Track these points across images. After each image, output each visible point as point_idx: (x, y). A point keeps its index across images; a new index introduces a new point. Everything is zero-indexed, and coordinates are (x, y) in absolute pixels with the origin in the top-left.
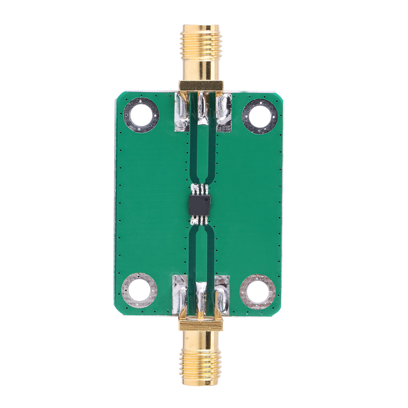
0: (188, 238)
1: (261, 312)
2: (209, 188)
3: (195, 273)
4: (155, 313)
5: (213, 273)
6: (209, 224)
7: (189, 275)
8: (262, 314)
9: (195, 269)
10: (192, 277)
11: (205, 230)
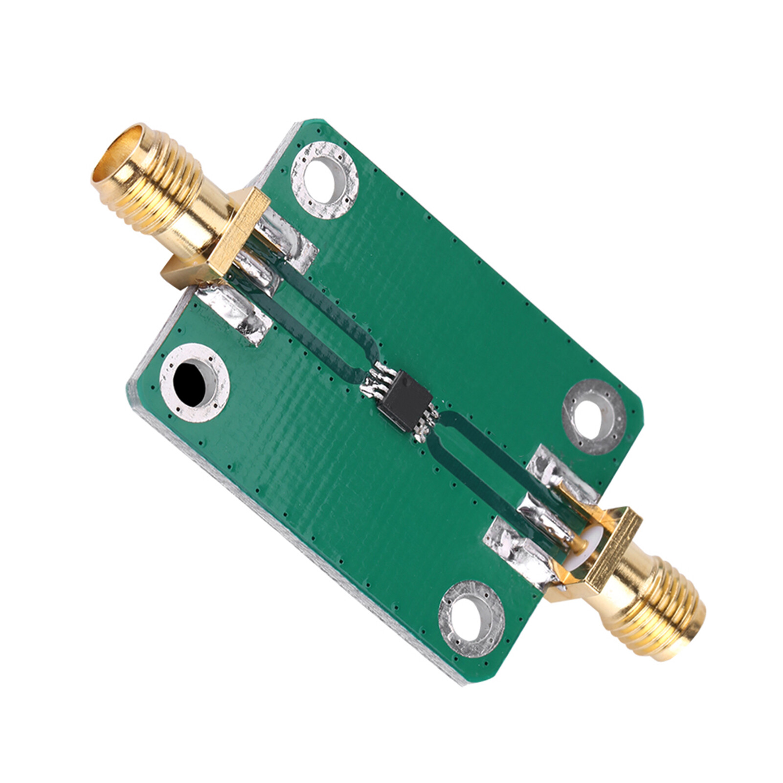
0: (441, 466)
1: (629, 437)
2: (385, 363)
3: (502, 500)
4: (522, 621)
5: (521, 468)
6: (441, 411)
7: (498, 512)
8: (632, 437)
9: (497, 495)
10: (505, 510)
11: (446, 425)
